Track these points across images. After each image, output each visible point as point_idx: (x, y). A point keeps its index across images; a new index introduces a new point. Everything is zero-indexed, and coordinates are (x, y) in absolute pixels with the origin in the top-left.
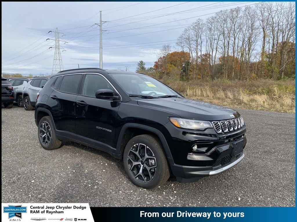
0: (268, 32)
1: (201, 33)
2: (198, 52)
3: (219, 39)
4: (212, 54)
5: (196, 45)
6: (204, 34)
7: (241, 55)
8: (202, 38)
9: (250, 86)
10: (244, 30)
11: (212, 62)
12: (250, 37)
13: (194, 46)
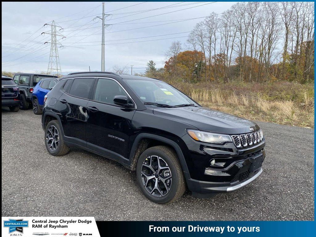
0: (291, 28)
1: (215, 29)
2: (211, 51)
3: (235, 35)
4: (227, 53)
5: (209, 42)
6: (219, 30)
7: (260, 55)
8: (216, 34)
9: (271, 90)
10: (264, 25)
11: (227, 62)
12: (271, 34)
13: (207, 43)
